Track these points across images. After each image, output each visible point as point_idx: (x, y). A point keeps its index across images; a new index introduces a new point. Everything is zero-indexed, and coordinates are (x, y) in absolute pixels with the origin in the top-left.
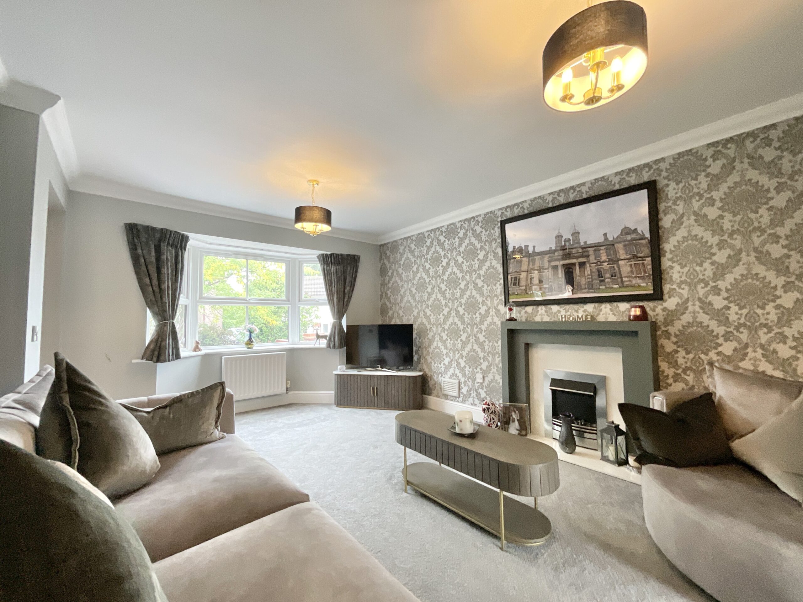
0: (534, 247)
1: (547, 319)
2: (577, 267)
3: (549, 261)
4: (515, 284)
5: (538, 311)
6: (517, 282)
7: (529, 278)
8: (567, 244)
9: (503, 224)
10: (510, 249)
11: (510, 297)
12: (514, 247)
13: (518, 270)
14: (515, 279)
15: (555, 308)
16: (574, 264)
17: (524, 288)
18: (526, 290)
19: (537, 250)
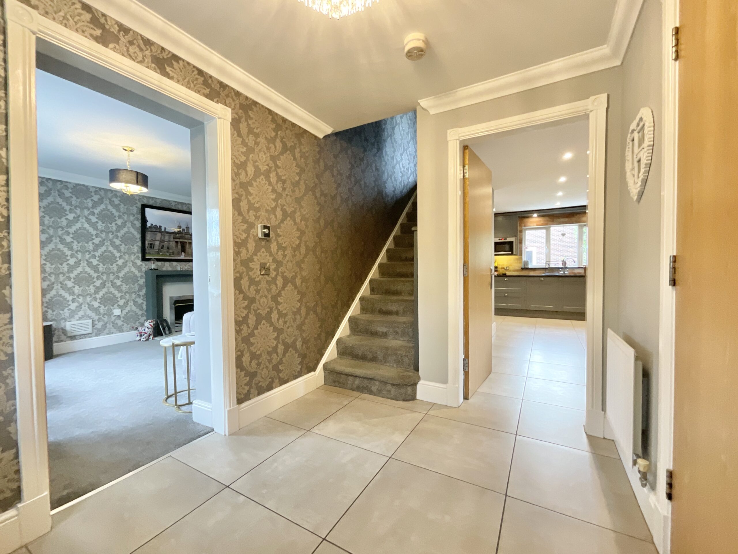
0: (165, 228)
1: (170, 269)
2: (188, 245)
3: (174, 238)
4: (151, 247)
5: (164, 265)
6: (151, 246)
7: (161, 245)
8: (184, 231)
9: (144, 207)
10: (149, 225)
11: (146, 255)
12: (152, 225)
13: (154, 239)
14: (151, 244)
15: (175, 263)
16: (186, 242)
17: (157, 250)
18: (158, 252)
19: (167, 230)
